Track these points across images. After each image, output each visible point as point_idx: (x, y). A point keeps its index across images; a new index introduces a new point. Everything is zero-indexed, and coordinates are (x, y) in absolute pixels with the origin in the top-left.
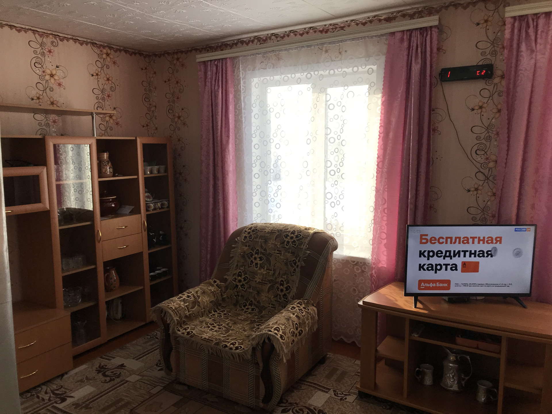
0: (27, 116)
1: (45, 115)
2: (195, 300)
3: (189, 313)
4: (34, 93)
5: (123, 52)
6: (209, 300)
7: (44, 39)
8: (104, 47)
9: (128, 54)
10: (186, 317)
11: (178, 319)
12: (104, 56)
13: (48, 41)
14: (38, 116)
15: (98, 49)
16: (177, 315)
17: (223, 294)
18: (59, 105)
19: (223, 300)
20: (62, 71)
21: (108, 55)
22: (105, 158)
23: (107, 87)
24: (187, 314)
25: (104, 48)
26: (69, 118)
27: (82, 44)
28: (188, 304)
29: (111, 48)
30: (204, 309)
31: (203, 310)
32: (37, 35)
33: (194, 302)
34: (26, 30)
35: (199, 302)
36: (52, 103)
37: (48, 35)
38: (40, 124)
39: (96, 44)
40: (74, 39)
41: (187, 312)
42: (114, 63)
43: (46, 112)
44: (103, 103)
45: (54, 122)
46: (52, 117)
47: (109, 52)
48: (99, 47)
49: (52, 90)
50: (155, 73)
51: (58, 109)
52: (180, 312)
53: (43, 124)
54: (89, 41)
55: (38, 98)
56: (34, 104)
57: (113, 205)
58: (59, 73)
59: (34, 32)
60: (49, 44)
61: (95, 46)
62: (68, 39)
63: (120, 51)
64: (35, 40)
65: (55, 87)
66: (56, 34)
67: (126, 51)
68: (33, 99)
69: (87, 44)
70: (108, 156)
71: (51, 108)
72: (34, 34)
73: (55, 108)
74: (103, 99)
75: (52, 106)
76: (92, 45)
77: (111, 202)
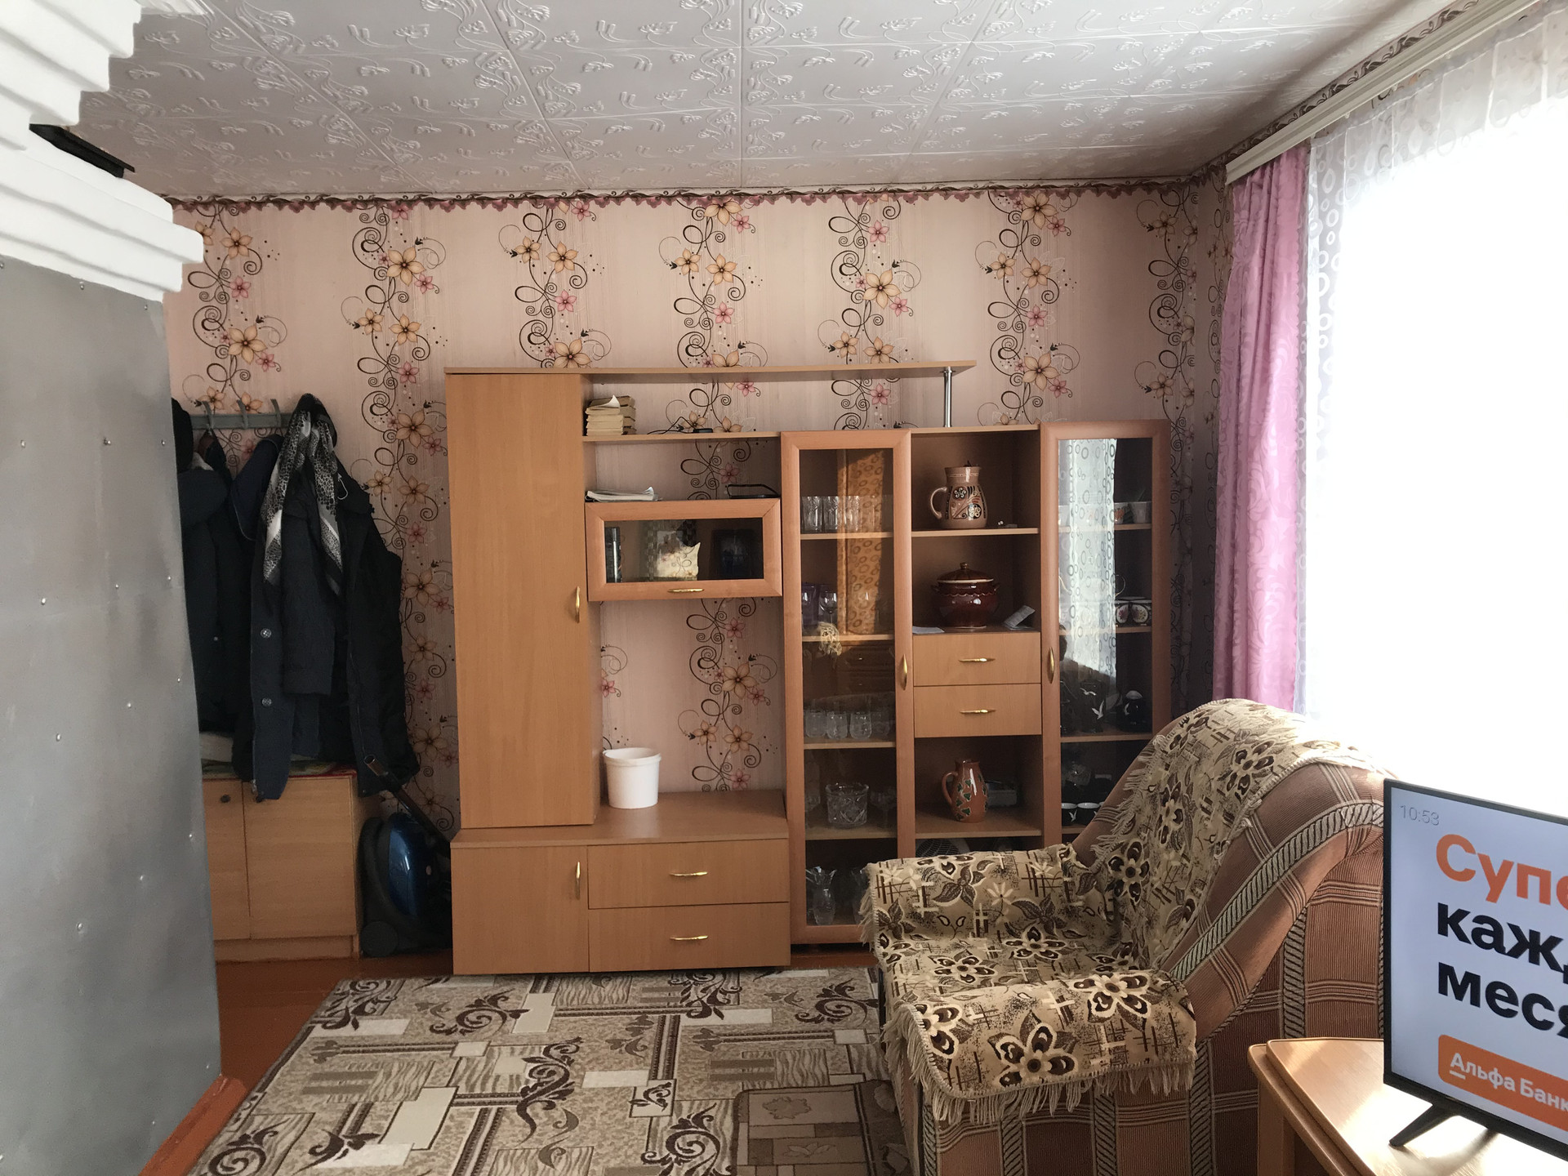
0: (816, 390)
1: (859, 381)
2: (959, 880)
3: (927, 910)
4: (836, 334)
5: (1089, 194)
6: (1011, 897)
7: (867, 207)
8: (1028, 191)
9: (1104, 194)
10: (914, 915)
11: (885, 912)
12: (1027, 214)
13: (874, 209)
14: (842, 387)
15: (1009, 200)
16: (885, 902)
17: (1073, 897)
18: (894, 355)
19: (1070, 912)
20: (905, 274)
21: (1037, 209)
22: (967, 480)
23: (1033, 295)
24: (918, 911)
25: (1028, 194)
26: (918, 383)
27: (962, 198)
28: (931, 883)
29: (1048, 190)
30: (985, 914)
31: (982, 918)
32: (850, 201)
33: (952, 885)
34: (824, 196)
35: (971, 892)
36: (879, 353)
37: (875, 195)
38: (845, 404)
39: (1002, 187)
40: (942, 190)
41: (921, 904)
42: (1057, 226)
43: (862, 375)
44: (1019, 337)
45: (880, 396)
46: (876, 384)
47: (1042, 199)
48: (1012, 193)
49: (879, 321)
50: (1195, 231)
51: (893, 366)
52: (895, 896)
53: (853, 403)
54: (981, 185)
55: (846, 345)
56: (836, 362)
57: (977, 602)
58: (898, 282)
59: (843, 194)
60: (878, 216)
61: (1003, 194)
62: (926, 194)
63: (1079, 191)
64: (844, 213)
65: (889, 314)
66: (895, 187)
67: (1098, 189)
68: (833, 349)
69: (977, 195)
70: (976, 475)
71: (875, 365)
72: (844, 200)
73: (886, 364)
74: (1020, 327)
75: (876, 359)
76: (992, 196)
77: (972, 592)
